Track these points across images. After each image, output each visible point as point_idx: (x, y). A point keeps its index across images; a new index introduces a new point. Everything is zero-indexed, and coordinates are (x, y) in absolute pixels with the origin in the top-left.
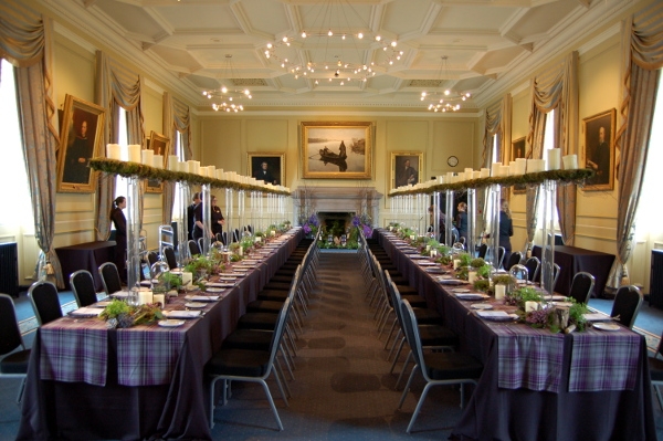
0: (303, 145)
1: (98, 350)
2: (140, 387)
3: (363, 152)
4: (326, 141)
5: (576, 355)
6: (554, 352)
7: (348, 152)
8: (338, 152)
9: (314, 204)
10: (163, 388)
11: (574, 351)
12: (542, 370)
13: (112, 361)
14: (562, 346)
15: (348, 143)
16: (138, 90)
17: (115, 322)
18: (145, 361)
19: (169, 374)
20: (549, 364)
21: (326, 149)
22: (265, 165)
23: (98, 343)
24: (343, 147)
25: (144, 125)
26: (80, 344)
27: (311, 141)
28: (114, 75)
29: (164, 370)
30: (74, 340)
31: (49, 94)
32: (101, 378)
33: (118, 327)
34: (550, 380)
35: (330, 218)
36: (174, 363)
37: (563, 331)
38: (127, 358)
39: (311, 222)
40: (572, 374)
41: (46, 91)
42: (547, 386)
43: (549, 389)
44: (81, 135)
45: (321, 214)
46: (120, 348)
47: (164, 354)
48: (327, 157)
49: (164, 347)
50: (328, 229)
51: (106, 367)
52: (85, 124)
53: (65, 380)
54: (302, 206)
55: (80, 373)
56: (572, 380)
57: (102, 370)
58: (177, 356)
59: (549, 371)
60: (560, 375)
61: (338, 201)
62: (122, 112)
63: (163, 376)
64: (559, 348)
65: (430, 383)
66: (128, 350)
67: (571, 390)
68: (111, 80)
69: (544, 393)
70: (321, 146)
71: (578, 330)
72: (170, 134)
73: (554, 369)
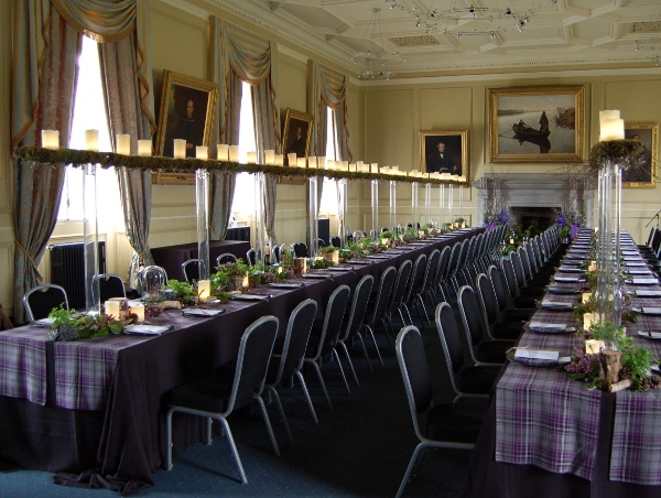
0: (492, 119)
1: (38, 364)
2: (75, 410)
3: (572, 126)
4: (522, 112)
5: (620, 426)
6: (586, 417)
7: (552, 126)
8: (537, 127)
9: (505, 196)
10: (99, 414)
11: (618, 420)
12: (566, 444)
13: (50, 378)
14: (597, 410)
15: (552, 114)
16: (269, 59)
17: (55, 333)
18: (80, 382)
19: (103, 397)
20: (578, 435)
21: (521, 124)
22: (441, 147)
23: (38, 356)
24: (544, 120)
25: (275, 102)
26: (22, 356)
27: (501, 113)
28: (232, 44)
29: (99, 393)
30: (16, 351)
31: (142, 71)
32: (41, 396)
33: (57, 339)
34: (579, 459)
35: (529, 214)
36: (107, 386)
37: (605, 388)
38: (64, 376)
39: (501, 219)
40: (615, 454)
41: (138, 69)
42: (575, 468)
43: (578, 473)
44: (186, 117)
45: (514, 209)
46: (57, 363)
47: (99, 375)
48: (522, 133)
49: (99, 366)
50: (524, 229)
51: (45, 385)
52: (191, 104)
53: (10, 395)
54: (490, 198)
55: (22, 389)
56: (615, 463)
57: (42, 388)
58: (111, 378)
59: (578, 445)
60: (594, 453)
61: (537, 192)
62: (246, 88)
63: (98, 400)
64: (592, 413)
65: (424, 442)
66: (64, 367)
67: (613, 478)
68: (228, 50)
69: (569, 476)
70: (516, 119)
71: (633, 388)
72: (315, 111)
73: (585, 443)
